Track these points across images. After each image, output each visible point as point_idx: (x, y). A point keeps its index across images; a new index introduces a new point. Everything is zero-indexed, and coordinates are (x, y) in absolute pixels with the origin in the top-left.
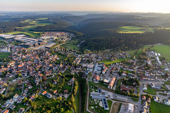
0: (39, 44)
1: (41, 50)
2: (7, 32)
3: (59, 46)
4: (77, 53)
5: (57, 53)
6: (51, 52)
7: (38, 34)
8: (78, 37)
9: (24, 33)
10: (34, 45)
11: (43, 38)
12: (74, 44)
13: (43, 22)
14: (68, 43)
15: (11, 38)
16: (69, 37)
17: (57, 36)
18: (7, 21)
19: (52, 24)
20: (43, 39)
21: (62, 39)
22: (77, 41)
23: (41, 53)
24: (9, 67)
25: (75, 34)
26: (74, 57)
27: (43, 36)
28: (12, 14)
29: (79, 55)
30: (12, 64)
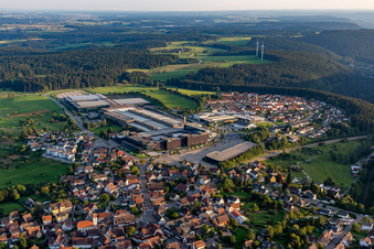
0: (184, 142)
1: (181, 170)
2: (94, 85)
3: (261, 158)
4: (339, 204)
5: (247, 190)
6: (219, 183)
7: (193, 98)
8: (360, 127)
9: (147, 91)
10: (164, 145)
11: (205, 116)
12: (333, 159)
13: (227, 50)
14: (308, 149)
15: (97, 109)
16: (317, 122)
17: (268, 115)
18: (108, 44)
19: (262, 61)
20: (206, 123)
21: (285, 129)
22: (353, 143)
23: (177, 183)
24: (47, 221)
25: (350, 109)
26: (317, 224)
27: (209, 109)
28: (134, 20)
29: (347, 219)
30: (61, 210)
